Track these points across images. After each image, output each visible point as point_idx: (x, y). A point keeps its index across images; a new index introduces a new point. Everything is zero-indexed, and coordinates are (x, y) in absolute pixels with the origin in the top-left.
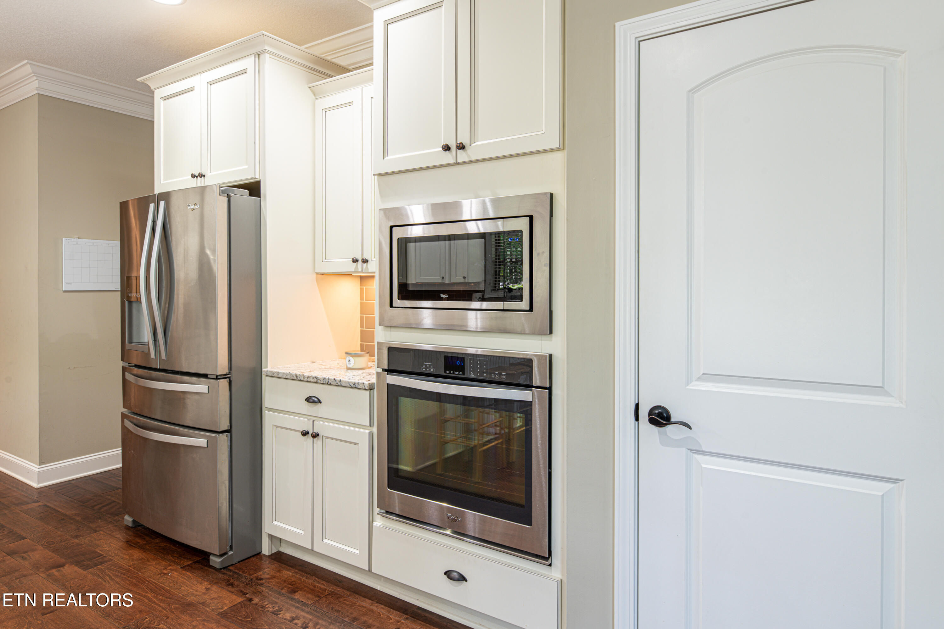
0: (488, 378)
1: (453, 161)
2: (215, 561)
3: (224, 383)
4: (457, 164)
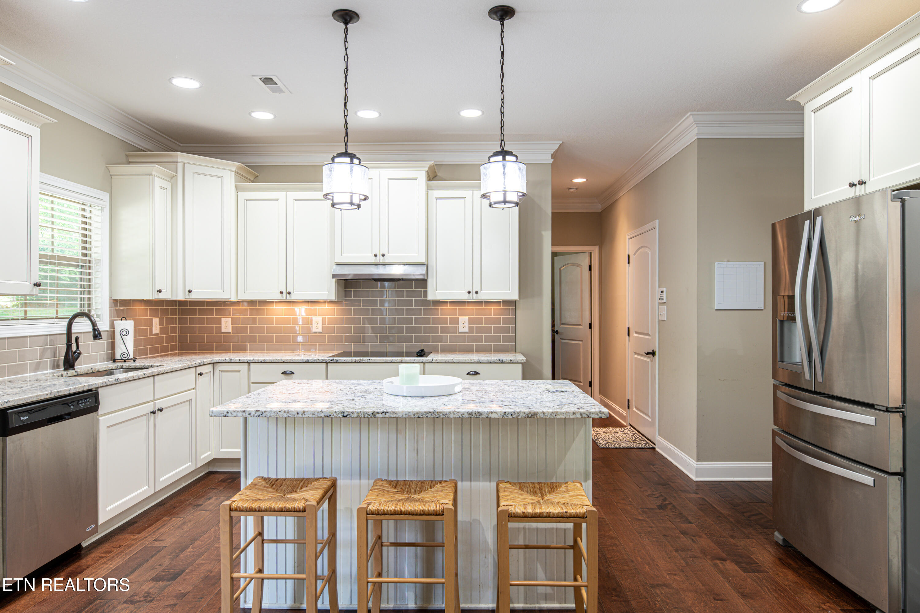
3: (897, 417)
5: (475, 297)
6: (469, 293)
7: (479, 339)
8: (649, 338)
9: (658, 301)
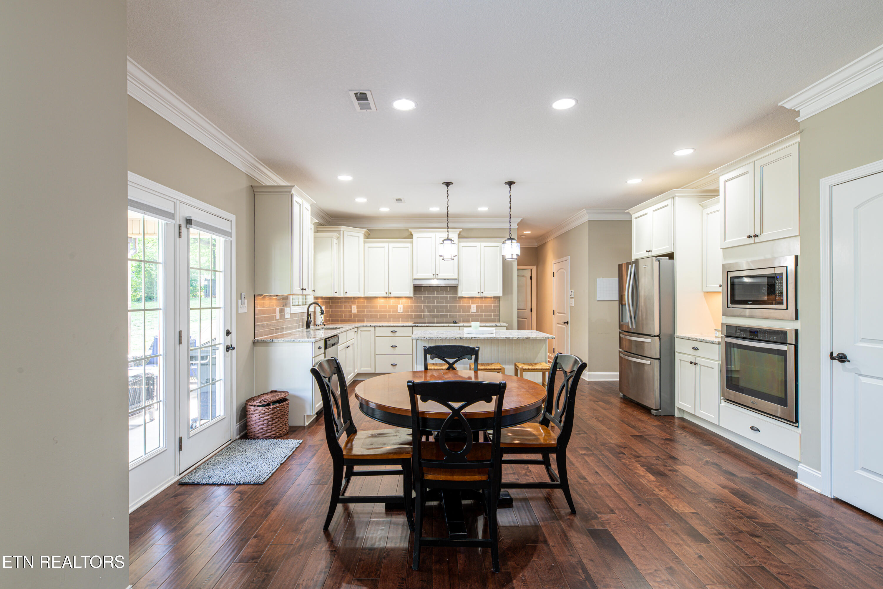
0: (768, 340)
1: (753, 242)
2: (653, 412)
3: (657, 339)
4: (755, 243)
5: (481, 295)
6: (479, 293)
7: (482, 316)
8: (565, 315)
9: (569, 297)
